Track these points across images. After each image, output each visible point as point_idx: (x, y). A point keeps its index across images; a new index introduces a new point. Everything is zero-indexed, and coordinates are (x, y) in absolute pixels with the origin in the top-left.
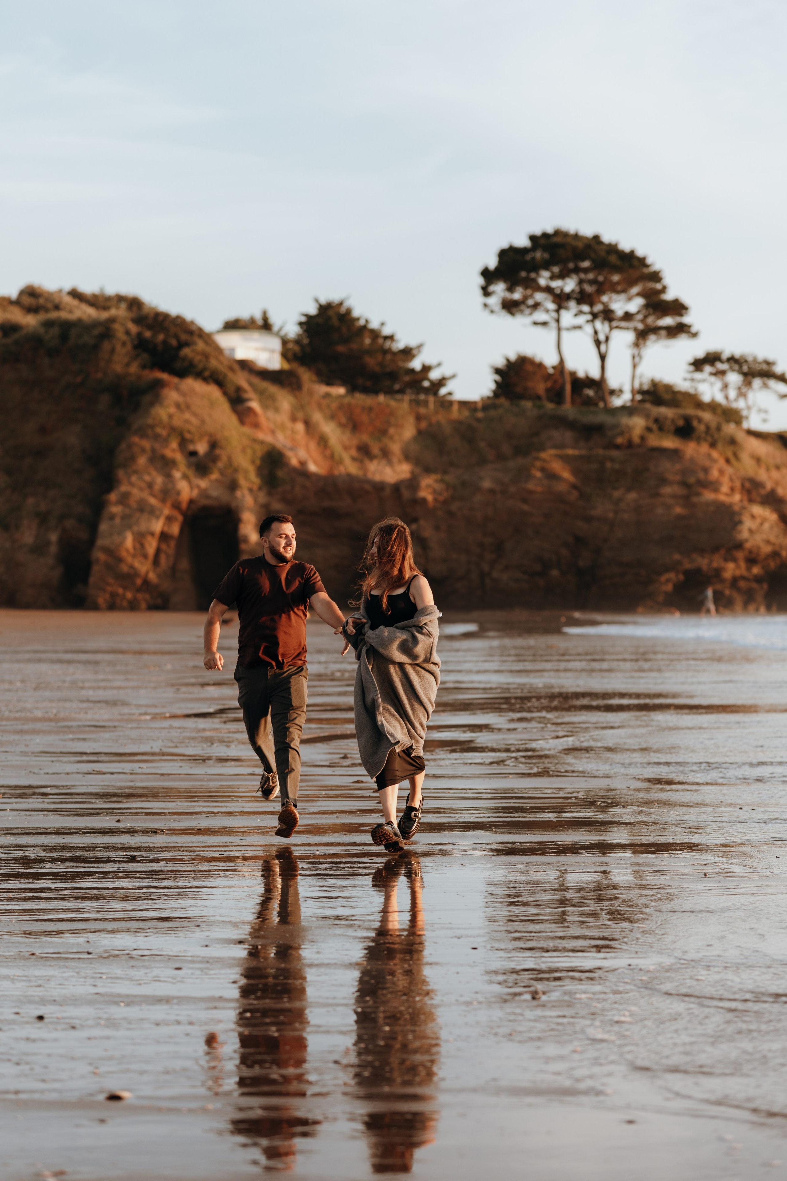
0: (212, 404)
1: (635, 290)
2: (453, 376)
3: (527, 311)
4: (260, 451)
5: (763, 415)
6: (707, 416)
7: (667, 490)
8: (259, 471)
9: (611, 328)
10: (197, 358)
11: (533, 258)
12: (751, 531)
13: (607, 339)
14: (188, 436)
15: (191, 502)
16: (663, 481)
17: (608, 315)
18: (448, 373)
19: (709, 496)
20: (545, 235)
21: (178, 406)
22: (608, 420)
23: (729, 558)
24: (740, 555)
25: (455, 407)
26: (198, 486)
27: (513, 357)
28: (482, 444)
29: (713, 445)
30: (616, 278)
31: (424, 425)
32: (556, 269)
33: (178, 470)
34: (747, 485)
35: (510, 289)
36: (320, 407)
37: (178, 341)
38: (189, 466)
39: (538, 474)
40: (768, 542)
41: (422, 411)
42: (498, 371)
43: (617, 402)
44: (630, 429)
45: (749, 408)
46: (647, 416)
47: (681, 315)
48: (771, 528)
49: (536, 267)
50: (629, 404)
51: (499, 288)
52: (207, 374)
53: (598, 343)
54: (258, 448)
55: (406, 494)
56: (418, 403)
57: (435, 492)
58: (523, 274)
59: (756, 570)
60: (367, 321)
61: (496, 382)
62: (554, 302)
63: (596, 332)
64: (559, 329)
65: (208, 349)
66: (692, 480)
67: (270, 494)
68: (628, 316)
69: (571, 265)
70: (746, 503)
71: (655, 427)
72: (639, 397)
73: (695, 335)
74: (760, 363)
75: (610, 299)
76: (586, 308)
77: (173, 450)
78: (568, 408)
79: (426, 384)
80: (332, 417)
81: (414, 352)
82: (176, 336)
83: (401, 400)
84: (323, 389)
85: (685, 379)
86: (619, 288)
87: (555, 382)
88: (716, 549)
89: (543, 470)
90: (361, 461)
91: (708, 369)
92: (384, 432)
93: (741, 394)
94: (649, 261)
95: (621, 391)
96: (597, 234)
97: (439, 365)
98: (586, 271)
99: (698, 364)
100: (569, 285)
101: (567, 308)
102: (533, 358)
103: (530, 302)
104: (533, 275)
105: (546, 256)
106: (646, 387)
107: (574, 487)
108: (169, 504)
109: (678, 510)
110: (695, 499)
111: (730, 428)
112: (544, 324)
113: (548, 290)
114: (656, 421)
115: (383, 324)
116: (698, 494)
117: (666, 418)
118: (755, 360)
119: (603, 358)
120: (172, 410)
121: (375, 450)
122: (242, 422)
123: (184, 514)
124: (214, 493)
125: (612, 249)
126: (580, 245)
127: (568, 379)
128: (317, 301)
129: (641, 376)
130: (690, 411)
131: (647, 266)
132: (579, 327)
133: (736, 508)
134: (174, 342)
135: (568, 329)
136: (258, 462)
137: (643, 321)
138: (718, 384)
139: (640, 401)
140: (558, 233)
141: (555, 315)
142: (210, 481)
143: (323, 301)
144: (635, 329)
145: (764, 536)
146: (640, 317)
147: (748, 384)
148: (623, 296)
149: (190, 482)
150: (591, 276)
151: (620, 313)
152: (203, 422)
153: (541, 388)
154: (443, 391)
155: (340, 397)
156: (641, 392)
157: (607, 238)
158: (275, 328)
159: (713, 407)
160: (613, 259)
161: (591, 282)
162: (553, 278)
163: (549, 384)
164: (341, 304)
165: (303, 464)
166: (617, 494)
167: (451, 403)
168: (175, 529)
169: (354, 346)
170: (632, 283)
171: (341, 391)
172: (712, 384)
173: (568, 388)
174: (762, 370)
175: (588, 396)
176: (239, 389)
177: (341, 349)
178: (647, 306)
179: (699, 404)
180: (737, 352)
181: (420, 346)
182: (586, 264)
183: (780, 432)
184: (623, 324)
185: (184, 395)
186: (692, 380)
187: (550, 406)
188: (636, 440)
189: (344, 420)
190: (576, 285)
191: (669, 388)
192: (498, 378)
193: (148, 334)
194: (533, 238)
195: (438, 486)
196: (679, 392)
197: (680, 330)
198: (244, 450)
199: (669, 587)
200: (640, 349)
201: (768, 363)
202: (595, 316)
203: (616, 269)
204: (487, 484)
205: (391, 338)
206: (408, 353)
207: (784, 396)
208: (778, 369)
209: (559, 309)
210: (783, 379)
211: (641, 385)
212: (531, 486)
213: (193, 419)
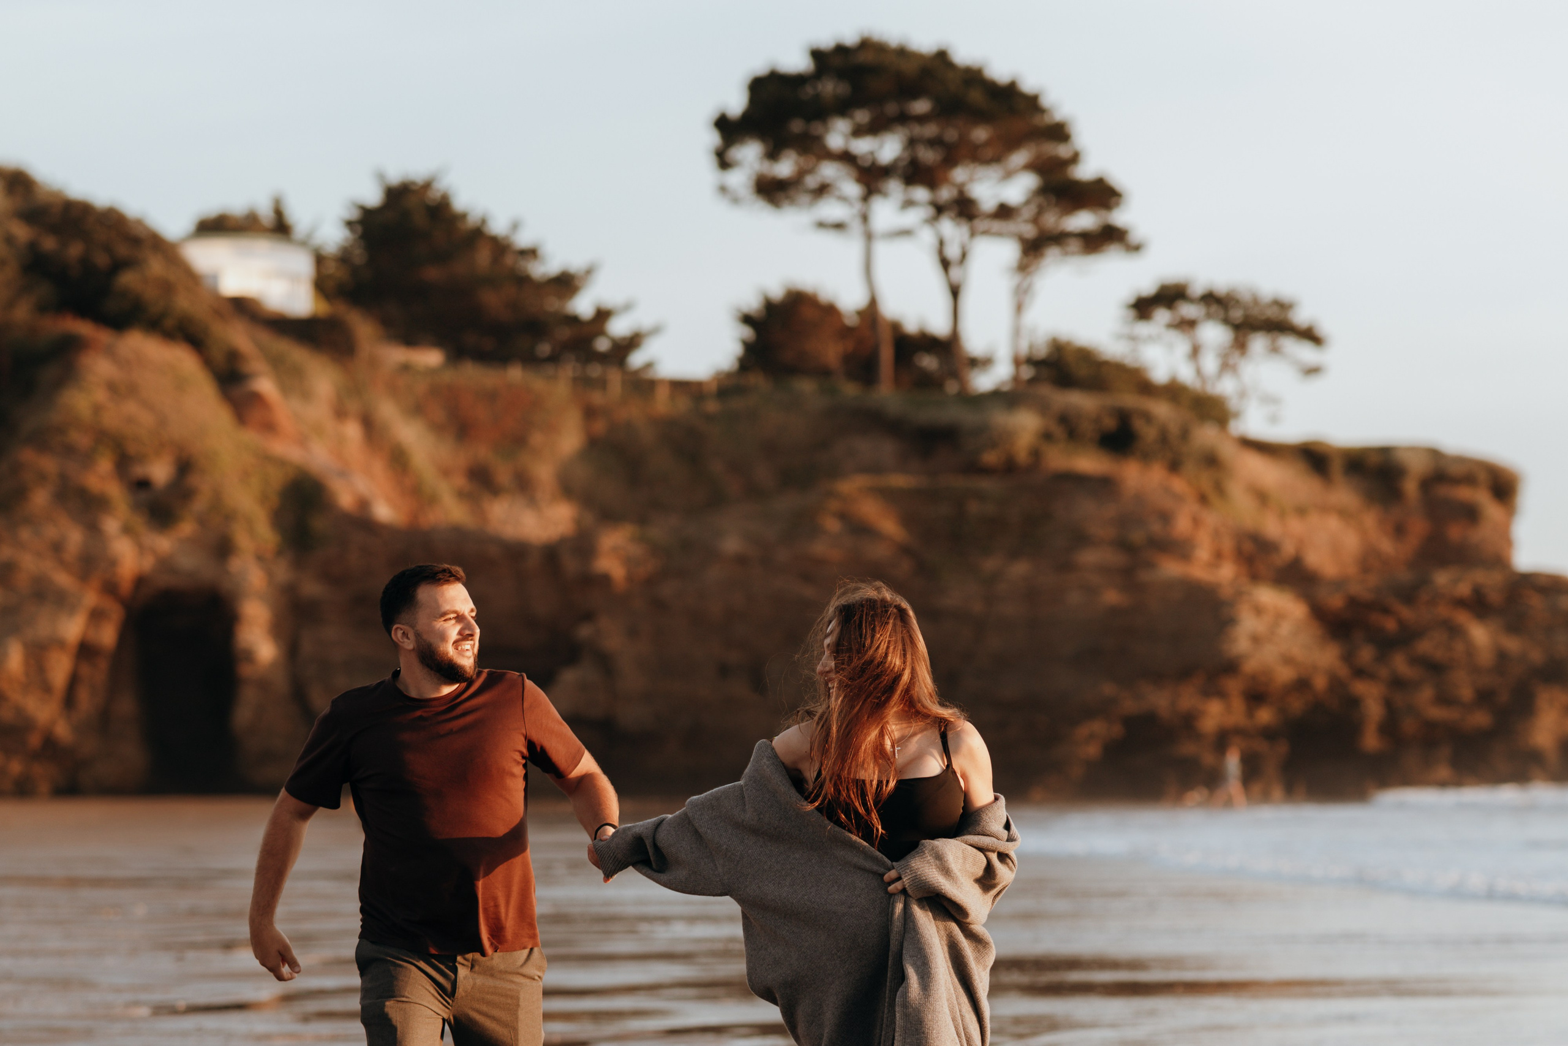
0: (181, 384)
1: (1020, 157)
2: (658, 330)
3: (805, 200)
4: (277, 479)
5: (1271, 408)
6: (1162, 410)
7: (1089, 557)
8: (277, 519)
9: (973, 234)
10: (150, 294)
11: (816, 95)
12: (1256, 639)
13: (964, 255)
14: (132, 448)
15: (140, 580)
16: (1081, 539)
17: (964, 208)
19: (1172, 568)
20: (841, 50)
21: (112, 387)
22: (965, 417)
23: (1213, 690)
24: (1234, 686)
25: (663, 391)
26: (154, 550)
27: (777, 292)
28: (717, 467)
29: (1174, 466)
30: (981, 134)
31: (600, 426)
32: (862, 116)
33: (113, 516)
34: (1248, 547)
35: (772, 156)
36: (391, 390)
37: (112, 257)
38: (135, 508)
39: (834, 525)
40: (1288, 660)
41: (597, 398)
42: (747, 319)
43: (984, 382)
44: (1009, 435)
45: (1243, 394)
46: (1043, 408)
47: (1109, 210)
48: (1294, 632)
50: (1006, 386)
51: (749, 154)
52: (169, 323)
53: (945, 264)
54: (272, 472)
55: (571, 565)
56: (587, 382)
57: (627, 561)
58: (797, 126)
59: (1265, 716)
60: (486, 218)
61: (743, 341)
62: (857, 181)
63: (941, 243)
64: (869, 237)
65: (171, 275)
66: (1137, 536)
67: (298, 564)
68: (1004, 212)
70: (1244, 584)
71: (1058, 431)
72: (1027, 373)
73: (1136, 249)
74: (1266, 305)
75: (970, 176)
76: (921, 194)
77: (103, 477)
78: (886, 394)
79: (602, 345)
80: (417, 410)
81: (579, 282)
82: (107, 249)
83: (554, 378)
84: (398, 354)
86: (987, 153)
87: (859, 341)
88: (1184, 674)
89: (843, 516)
90: (475, 500)
91: (1162, 316)
92: (519, 441)
93: (1226, 366)
94: (1046, 101)
95: (988, 361)
96: (943, 47)
97: (628, 307)
98: (921, 119)
99: (1143, 307)
100: (889, 148)
101: (885, 194)
102: (817, 295)
103: (811, 181)
104: (814, 129)
105: (843, 89)
106: (1042, 352)
107: (905, 550)
108: (94, 584)
109: (1112, 597)
110: (1144, 576)
111: (1206, 435)
112: (839, 226)
114: (1062, 419)
115: (515, 226)
116: (1150, 565)
117: (1080, 414)
118: (1255, 297)
119: (955, 292)
120: (100, 395)
121: (503, 476)
122: (240, 421)
123: (126, 605)
124: (186, 563)
125: (974, 77)
126: (909, 69)
127: (885, 337)
128: (380, 178)
129: (1030, 331)
130: (1130, 400)
131: (1042, 112)
132: (907, 233)
133: (1226, 592)
134: (101, 260)
135: (885, 236)
136: (274, 501)
137: (1035, 220)
138: (1180, 344)
139: (1032, 381)
140: (865, 45)
141: (859, 207)
142: (178, 539)
143: (393, 178)
144: (1019, 237)
145: (1280, 649)
146: (1028, 213)
147: (1240, 345)
148: (994, 171)
149: (137, 541)
150: (930, 130)
151: (988, 204)
152: (163, 420)
153: (831, 353)
154: (635, 360)
155: (432, 370)
156: (1031, 361)
158: (299, 233)
159: (1173, 392)
160: (976, 96)
161: (934, 143)
162: (855, 133)
163: (848, 347)
164: (430, 184)
165: (364, 504)
166: (990, 564)
167: (654, 383)
168: (108, 636)
169: (457, 269)
170: (1012, 144)
171: (434, 357)
172: (1169, 347)
173: (886, 354)
174: (1268, 317)
175: (924, 370)
176: (234, 356)
177: (432, 274)
178: (1041, 191)
179: (1146, 388)
181: (589, 271)
182: (921, 106)
183: (1304, 443)
184: (997, 225)
185: (124, 365)
186: (1133, 338)
187: (850, 390)
188: (1022, 457)
189: (440, 416)
190: (902, 149)
191: (1086, 356)
192: (747, 332)
193: (49, 243)
194: (817, 55)
195: (636, 550)
196: (1106, 363)
197: (1110, 238)
198: (244, 477)
199: (1093, 750)
200: (1029, 275)
201: (1280, 305)
202: (939, 209)
203: (981, 117)
204: (731, 544)
205: (532, 253)
206: (566, 283)
207: (1312, 371)
208: (1301, 317)
209: (866, 198)
210: (1310, 335)
211: (1031, 347)
212: (820, 548)
213: (143, 416)
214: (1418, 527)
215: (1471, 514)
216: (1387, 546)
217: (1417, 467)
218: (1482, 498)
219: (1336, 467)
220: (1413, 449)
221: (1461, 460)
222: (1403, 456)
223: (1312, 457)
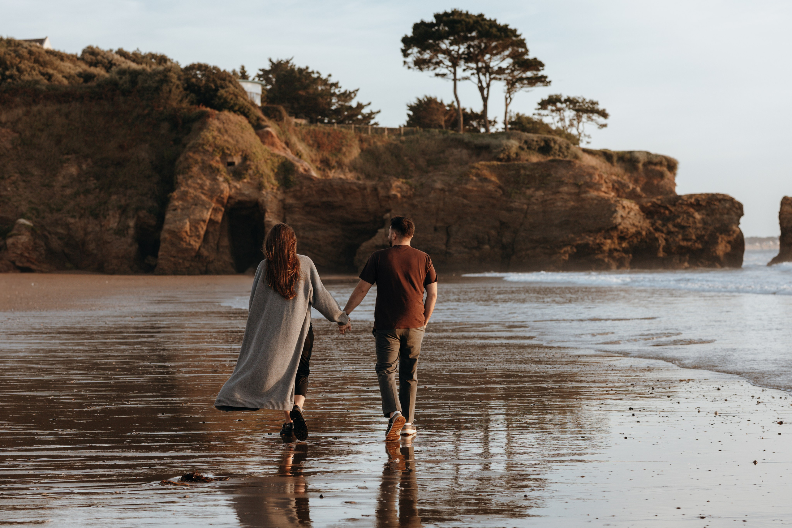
0: (243, 129)
1: (506, 53)
2: (379, 112)
3: (432, 67)
4: (277, 162)
5: (587, 139)
6: (557, 138)
7: (564, 189)
8: (277, 176)
9: (491, 79)
10: (230, 97)
11: (438, 30)
12: (622, 218)
13: (488, 86)
14: (227, 151)
15: (230, 198)
16: (561, 183)
17: (487, 69)
18: (375, 110)
19: (593, 193)
20: (446, 14)
21: (219, 130)
22: (494, 142)
23: (607, 236)
24: (615, 234)
25: (386, 132)
26: (235, 187)
27: (422, 98)
28: (405, 159)
30: (494, 44)
31: (365, 145)
32: (453, 38)
33: (221, 176)
35: (422, 51)
36: (295, 133)
37: (216, 85)
38: (229, 173)
39: (474, 178)
40: (633, 225)
41: (364, 135)
42: (411, 108)
43: (493, 130)
44: (509, 148)
45: (580, 134)
46: (520, 139)
47: (539, 70)
48: (635, 215)
49: (440, 37)
50: (500, 130)
51: (414, 51)
52: (236, 108)
53: (481, 89)
54: (275, 159)
55: (382, 192)
56: (360, 130)
57: (402, 190)
58: (431, 41)
59: (624, 245)
60: (318, 73)
61: (409, 115)
62: (451, 61)
63: (480, 81)
64: (455, 80)
65: (237, 91)
66: (581, 182)
67: (285, 192)
68: (501, 71)
69: (462, 35)
70: (617, 198)
71: (525, 147)
72: (509, 126)
73: (548, 84)
74: (588, 103)
75: (490, 59)
76: (472, 65)
77: (217, 162)
78: (462, 134)
79: (360, 117)
80: (303, 140)
81: (352, 95)
82: (214, 81)
83: (349, 128)
84: (294, 120)
85: (535, 114)
86: (495, 51)
87: (451, 115)
88: (598, 230)
89: (477, 175)
90: (324, 170)
91: (550, 107)
92: (339, 150)
93: (571, 125)
94: (518, 32)
95: (495, 122)
96: (480, 13)
97: (369, 104)
98: (472, 39)
99: (543, 104)
100: (462, 49)
101: (459, 65)
102: (436, 99)
103: (435, 60)
104: (437, 42)
105: (447, 29)
106: (514, 119)
107: (499, 187)
108: (215, 199)
109: (572, 203)
110: (583, 196)
111: (573, 148)
112: (444, 75)
113: (447, 52)
114: (526, 142)
115: (330, 75)
117: (532, 141)
118: (584, 100)
119: (485, 100)
120: (215, 133)
121: (334, 163)
122: (263, 142)
123: (225, 207)
124: (247, 192)
125: (492, 24)
126: (470, 21)
127: (461, 113)
128: (271, 60)
129: (511, 112)
130: (547, 136)
131: (517, 36)
132: (467, 78)
133: (612, 202)
134: (213, 86)
135: (460, 80)
136: (276, 170)
137: (512, 73)
138: (557, 117)
139: (510, 129)
140: (454, 12)
141: (452, 69)
142: (244, 183)
143: (274, 60)
144: (506, 80)
145: (631, 221)
146: (508, 71)
147: (579, 118)
148: (498, 57)
149: (229, 184)
150: (476, 43)
151: (496, 68)
152: (237, 142)
154: (373, 122)
155: (305, 126)
156: (511, 123)
157: (488, 16)
158: (251, 78)
159: (559, 132)
160: (494, 31)
161: (476, 47)
162: (452, 44)
163: (447, 117)
164: (288, 62)
165: (307, 171)
166: (529, 192)
167: (383, 130)
168: (219, 217)
169: (311, 91)
170: (505, 48)
171: (304, 122)
172: (554, 117)
173: (461, 120)
174: (588, 107)
175: (473, 126)
176: (258, 119)
177: (302, 93)
178: (514, 64)
179: (550, 131)
180: (572, 95)
181: (356, 91)
182: (474, 34)
183: (602, 150)
184: (498, 76)
185: (223, 122)
186: (539, 114)
187: (450, 132)
188: (513, 155)
189: (311, 142)
190: (466, 49)
191: (529, 120)
192: (411, 113)
194: (437, 16)
195: (404, 187)
197: (540, 80)
198: (266, 162)
199: (566, 257)
200: (511, 93)
201: (593, 103)
202: (479, 70)
203: (495, 38)
205: (335, 85)
206: (348, 95)
207: (604, 126)
208: (600, 107)
209: (455, 64)
210: (603, 114)
211: (511, 117)
213: (230, 140)
214: (643, 179)
215: (661, 175)
217: (643, 159)
218: (665, 169)
219: (615, 159)
220: (640, 152)
221: (657, 156)
222: (637, 155)
223: (607, 155)
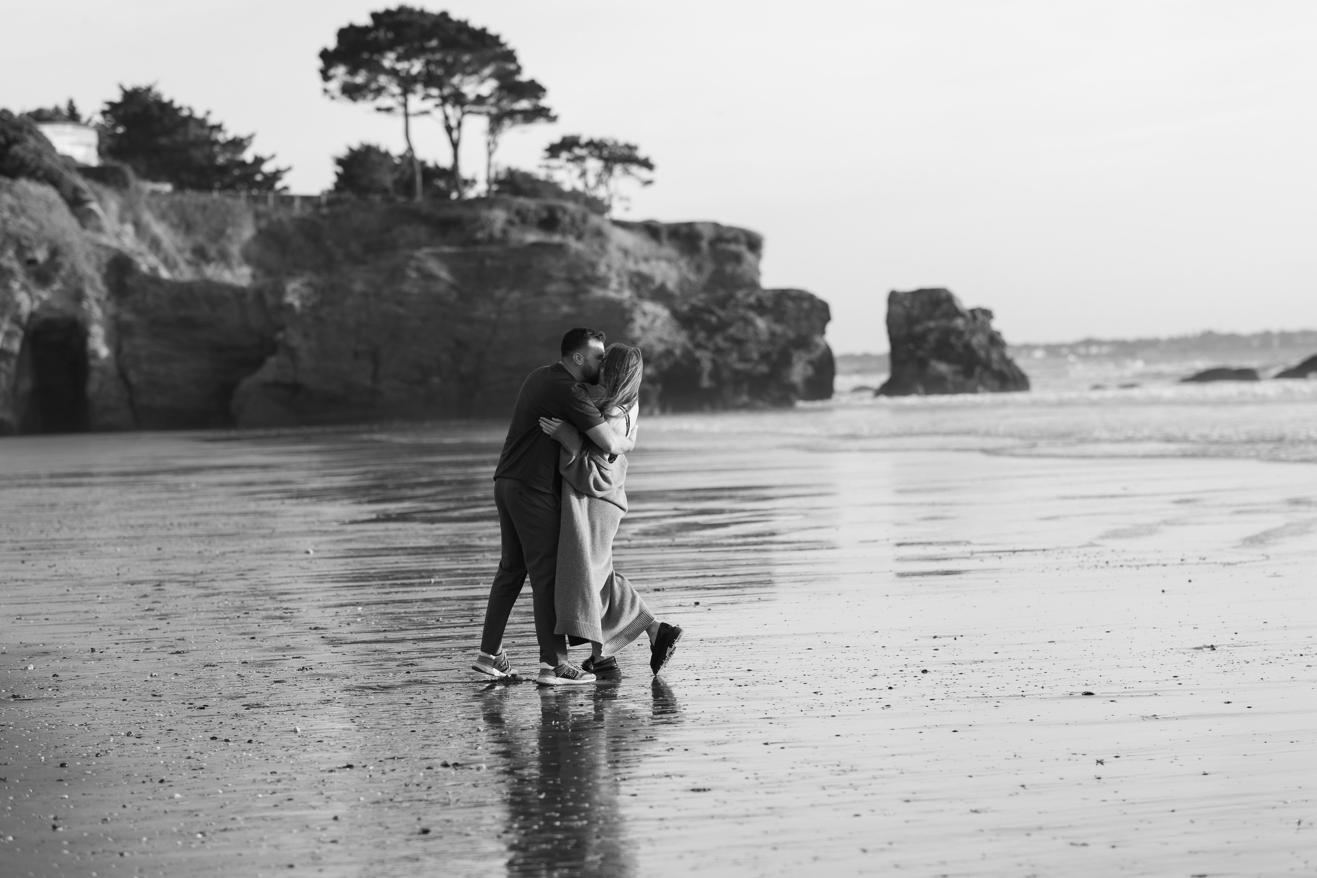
0: (50, 206)
1: (487, 71)
2: (289, 169)
3: (370, 96)
4: (105, 258)
5: (625, 204)
6: (571, 206)
7: (552, 288)
8: (106, 279)
9: (463, 114)
10: (29, 157)
11: (376, 38)
12: (643, 329)
13: (459, 124)
14: (25, 243)
15: (32, 315)
16: (548, 278)
17: (458, 99)
18: (282, 166)
19: (598, 292)
20: (388, 13)
21: (12, 209)
22: (467, 213)
25: (297, 203)
26: (39, 298)
27: (356, 146)
28: (329, 243)
29: (580, 236)
30: (466, 58)
31: (263, 223)
32: (400, 50)
33: (16, 280)
34: (636, 280)
35: (352, 72)
36: (149, 206)
37: (6, 137)
38: (28, 275)
39: (414, 275)
40: (661, 340)
41: (261, 208)
42: (340, 162)
43: (471, 194)
44: (491, 222)
45: (611, 196)
46: (508, 208)
47: (538, 98)
48: (664, 325)
49: (382, 48)
50: (483, 195)
51: (340, 72)
52: (40, 173)
53: (449, 129)
54: (103, 253)
55: (270, 300)
56: (255, 199)
57: (302, 297)
58: (366, 55)
60: (190, 109)
61: (337, 174)
62: (399, 85)
63: (447, 118)
64: (407, 115)
65: (40, 146)
66: (579, 277)
67: (119, 304)
68: (480, 100)
69: (416, 45)
70: (636, 300)
71: (517, 219)
72: (495, 188)
73: (553, 119)
74: (622, 147)
75: (461, 81)
76: (434, 92)
77: (10, 259)
78: (420, 201)
79: (259, 178)
80: (162, 217)
81: (245, 143)
83: (237, 197)
84: (149, 186)
85: (540, 167)
86: (469, 69)
87: (403, 172)
89: (418, 270)
90: (197, 265)
91: (564, 155)
92: (221, 233)
93: (600, 181)
94: (503, 40)
95: (474, 182)
96: (445, 10)
97: (273, 157)
98: (433, 50)
99: (554, 151)
100: (417, 67)
101: (413, 92)
102: (378, 147)
103: (374, 86)
104: (376, 57)
105: (390, 35)
106: (502, 176)
107: (453, 287)
108: (7, 318)
109: (566, 309)
110: (582, 297)
111: (594, 220)
112: (389, 110)
113: (393, 72)
114: (518, 213)
115: (208, 113)
116: (586, 291)
117: (528, 210)
118: (616, 143)
119: (455, 145)
121: (212, 251)
122: (83, 226)
123: (25, 329)
124: (58, 305)
125: (462, 27)
126: (427, 23)
127: (418, 169)
128: (121, 87)
129: (496, 165)
130: (553, 202)
131: (502, 45)
132: (426, 113)
133: (627, 305)
134: (1, 139)
135: (415, 115)
136: (104, 270)
137: (497, 104)
138: (575, 170)
139: (497, 192)
140: (402, 10)
141: (401, 99)
142: (53, 291)
143: (128, 87)
144: (489, 114)
145: (656, 334)
146: (492, 100)
147: (608, 169)
148: (474, 78)
149: (30, 294)
150: (438, 56)
151: (471, 96)
152: (41, 227)
154: (279, 185)
155: (168, 195)
156: (497, 181)
157: (456, 15)
158: (84, 119)
159: (575, 195)
160: (464, 37)
161: (442, 63)
162: (399, 59)
163: (397, 175)
164: (149, 90)
165: (154, 270)
166: (499, 293)
167: (292, 198)
168: (16, 346)
169: (179, 138)
170: (484, 64)
171: (167, 187)
172: (570, 171)
173: (419, 179)
174: (623, 154)
175: (438, 188)
176: (76, 190)
177: (163, 141)
178: (500, 88)
179: (560, 194)
180: (597, 136)
181: (250, 137)
182: (434, 43)
183: (644, 222)
184: (475, 108)
185: (17, 197)
186: (548, 167)
187: (401, 199)
188: (498, 234)
189: (175, 220)
190: (423, 67)
191: (527, 177)
192: (340, 169)
194: (375, 16)
195: (306, 291)
196: (537, 181)
197: (540, 113)
198: (87, 257)
200: (496, 135)
201: (631, 148)
202: (444, 100)
203: (468, 49)
204: (358, 287)
205: (218, 128)
206: (238, 144)
207: (649, 183)
208: (641, 154)
209: (405, 93)
210: (647, 164)
211: (497, 174)
212: (406, 287)
213: (30, 225)
214: (709, 267)
215: (737, 258)
216: (692, 277)
217: (708, 233)
218: (743, 249)
219: (664, 235)
220: (704, 223)
221: (730, 229)
222: (700, 228)
223: (651, 230)
